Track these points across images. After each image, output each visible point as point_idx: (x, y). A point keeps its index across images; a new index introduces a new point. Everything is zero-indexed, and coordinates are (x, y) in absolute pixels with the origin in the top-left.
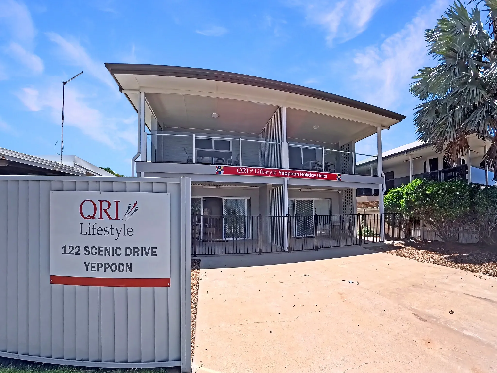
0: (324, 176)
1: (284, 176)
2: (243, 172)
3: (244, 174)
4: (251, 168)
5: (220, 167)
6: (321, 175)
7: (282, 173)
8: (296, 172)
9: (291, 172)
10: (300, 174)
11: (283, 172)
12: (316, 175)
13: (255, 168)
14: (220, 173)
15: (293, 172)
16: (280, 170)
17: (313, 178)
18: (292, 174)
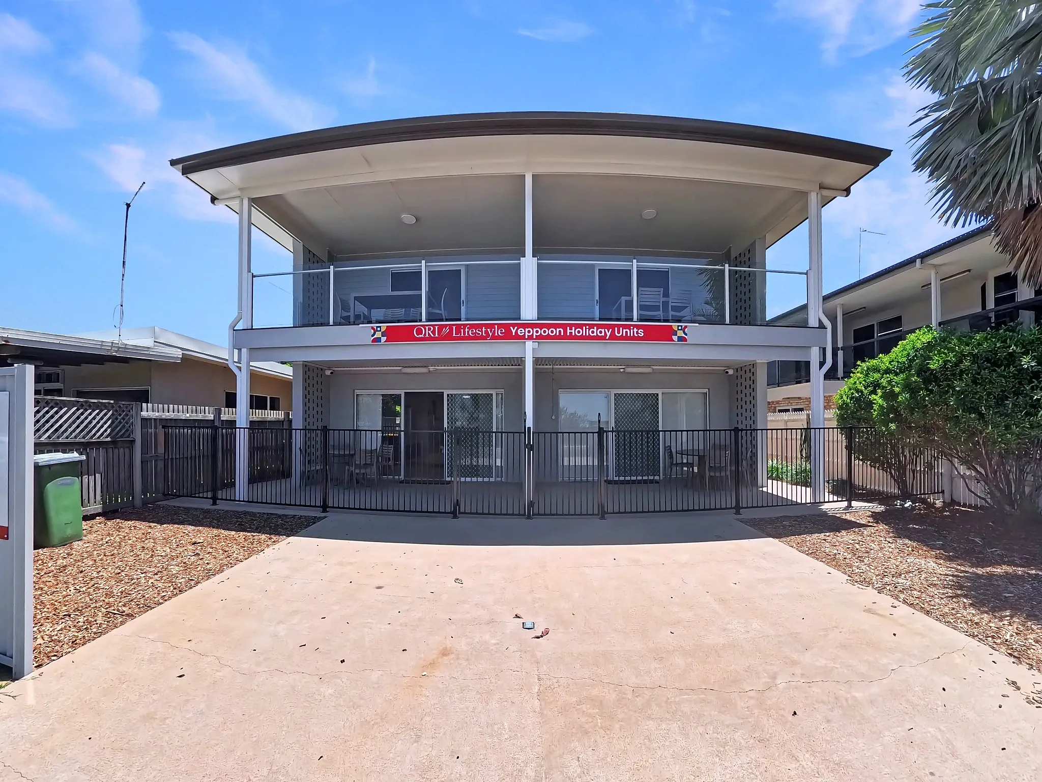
0: (633, 332)
1: (523, 337)
2: (427, 336)
3: (430, 339)
4: (446, 326)
5: (379, 329)
6: (624, 330)
7: (519, 332)
8: (556, 326)
9: (541, 326)
10: (565, 331)
11: (521, 329)
12: (611, 330)
13: (454, 325)
14: (377, 340)
15: (548, 326)
16: (514, 325)
17: (604, 338)
18: (545, 332)
